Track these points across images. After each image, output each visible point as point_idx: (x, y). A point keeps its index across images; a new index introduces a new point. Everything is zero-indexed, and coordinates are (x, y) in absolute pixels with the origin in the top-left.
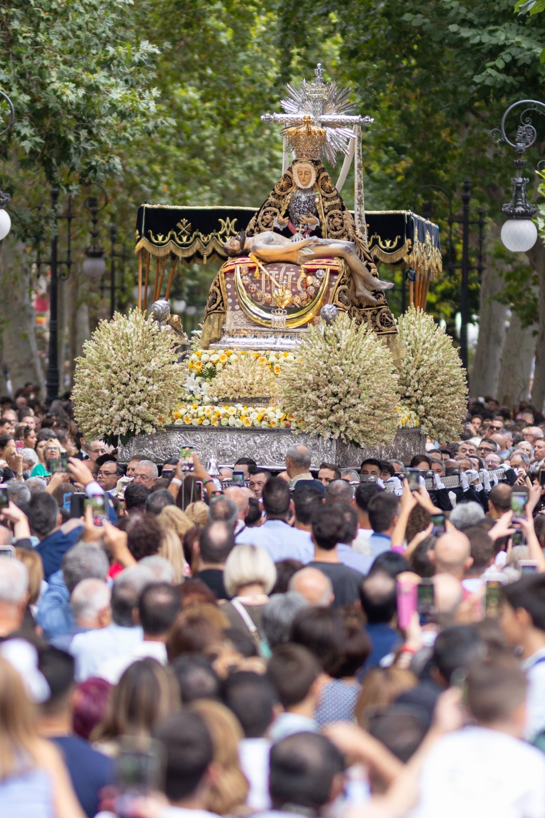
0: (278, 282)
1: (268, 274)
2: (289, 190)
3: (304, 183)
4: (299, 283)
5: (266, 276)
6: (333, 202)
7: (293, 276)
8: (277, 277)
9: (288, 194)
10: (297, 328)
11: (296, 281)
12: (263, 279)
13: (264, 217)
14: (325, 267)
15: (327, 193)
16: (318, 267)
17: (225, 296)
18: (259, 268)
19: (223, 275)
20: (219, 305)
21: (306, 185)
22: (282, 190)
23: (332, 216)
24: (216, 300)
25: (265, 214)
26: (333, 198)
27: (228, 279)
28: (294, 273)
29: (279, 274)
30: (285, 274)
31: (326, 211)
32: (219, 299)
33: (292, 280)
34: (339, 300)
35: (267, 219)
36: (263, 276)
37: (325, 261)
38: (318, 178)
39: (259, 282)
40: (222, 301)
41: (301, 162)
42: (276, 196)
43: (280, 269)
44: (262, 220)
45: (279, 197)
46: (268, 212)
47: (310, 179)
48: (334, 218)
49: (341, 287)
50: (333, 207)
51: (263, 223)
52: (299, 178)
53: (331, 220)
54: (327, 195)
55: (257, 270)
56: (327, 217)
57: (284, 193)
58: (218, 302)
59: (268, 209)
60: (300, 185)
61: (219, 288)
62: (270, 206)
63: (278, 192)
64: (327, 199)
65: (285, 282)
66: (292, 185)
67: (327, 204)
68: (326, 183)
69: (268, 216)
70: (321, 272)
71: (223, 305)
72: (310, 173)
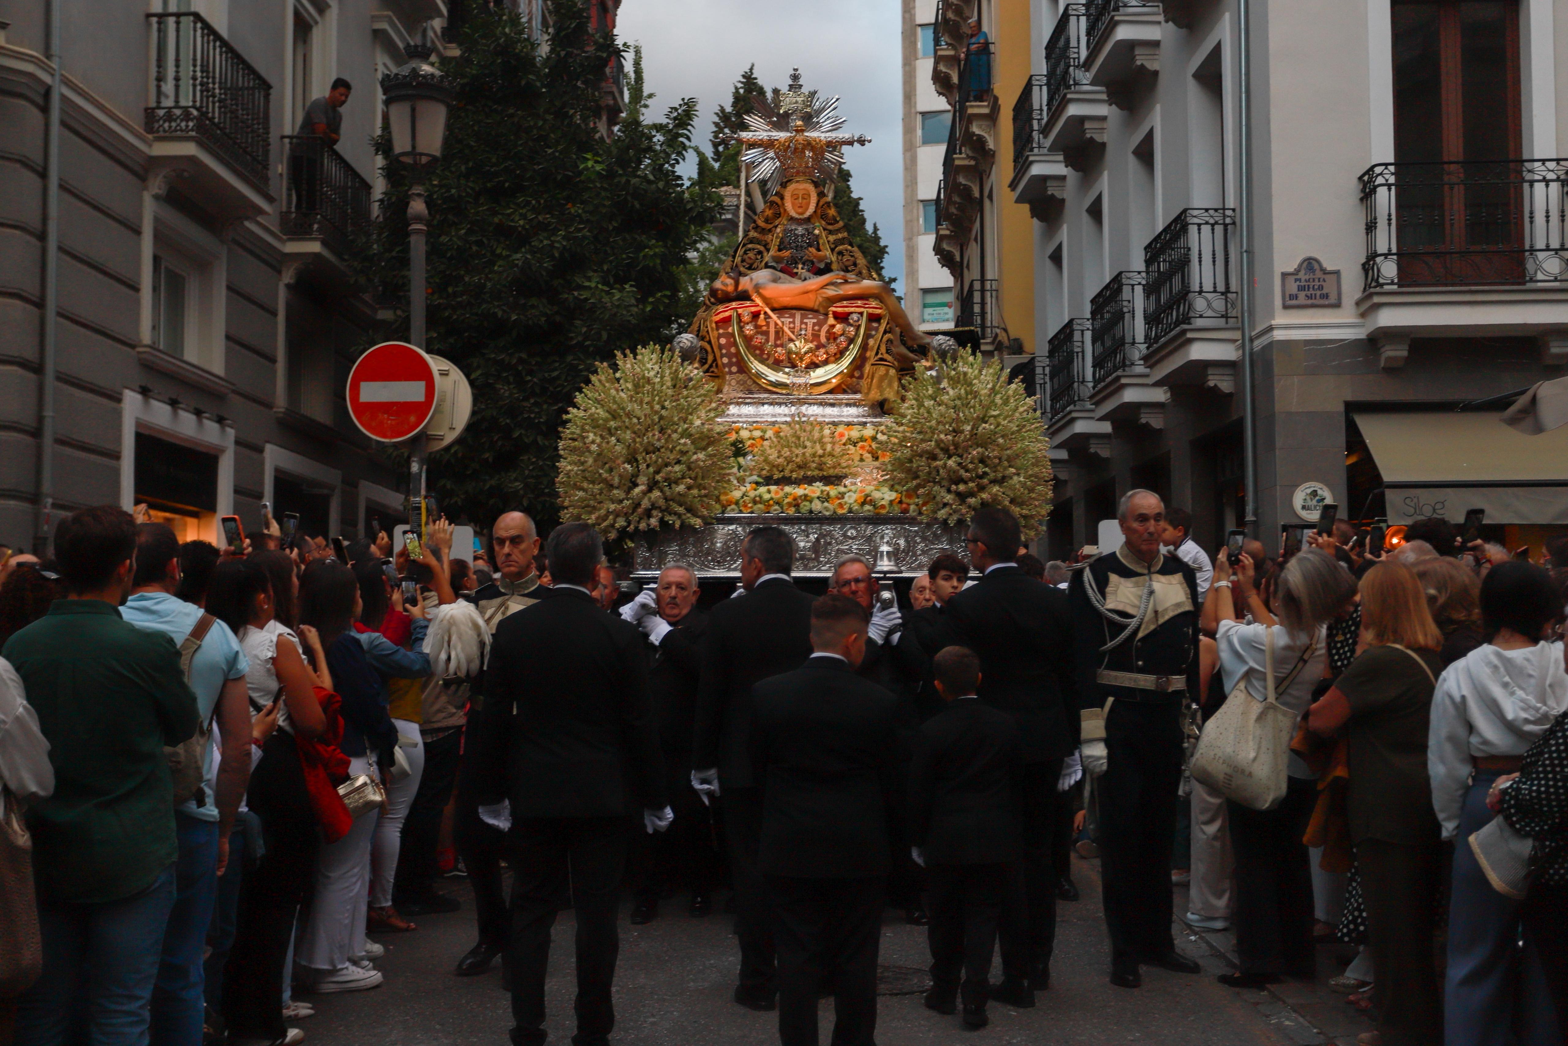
0: (793, 332)
1: (779, 322)
2: (777, 222)
3: (800, 210)
4: (823, 334)
5: (776, 324)
6: (840, 236)
7: (814, 325)
8: (792, 325)
9: (776, 227)
10: (825, 393)
11: (819, 330)
12: (772, 330)
13: (746, 257)
14: (861, 310)
15: (831, 224)
16: (852, 310)
17: (718, 355)
18: (765, 313)
19: (714, 325)
20: (711, 366)
21: (802, 214)
22: (767, 221)
23: (840, 253)
24: (706, 359)
25: (745, 253)
26: (838, 231)
27: (721, 331)
28: (815, 321)
29: (794, 322)
30: (802, 323)
31: (833, 246)
32: (710, 358)
33: (813, 330)
34: (887, 353)
35: (750, 258)
36: (772, 325)
37: (859, 303)
38: (817, 204)
39: (766, 333)
40: (715, 360)
41: (797, 182)
42: (759, 230)
43: (793, 316)
44: (743, 261)
45: (763, 231)
46: (750, 250)
47: (808, 204)
48: (843, 255)
49: (888, 336)
50: (841, 242)
51: (745, 264)
52: (793, 204)
53: (840, 258)
54: (830, 227)
55: (762, 316)
56: (835, 254)
57: (770, 226)
58: (710, 362)
59: (750, 246)
60: (793, 214)
61: (709, 342)
62: (751, 242)
63: (761, 223)
64: (831, 232)
65: (803, 332)
66: (780, 214)
67: (832, 238)
68: (829, 211)
69: (751, 255)
70: (855, 317)
71: (717, 366)
72: (809, 196)
